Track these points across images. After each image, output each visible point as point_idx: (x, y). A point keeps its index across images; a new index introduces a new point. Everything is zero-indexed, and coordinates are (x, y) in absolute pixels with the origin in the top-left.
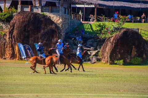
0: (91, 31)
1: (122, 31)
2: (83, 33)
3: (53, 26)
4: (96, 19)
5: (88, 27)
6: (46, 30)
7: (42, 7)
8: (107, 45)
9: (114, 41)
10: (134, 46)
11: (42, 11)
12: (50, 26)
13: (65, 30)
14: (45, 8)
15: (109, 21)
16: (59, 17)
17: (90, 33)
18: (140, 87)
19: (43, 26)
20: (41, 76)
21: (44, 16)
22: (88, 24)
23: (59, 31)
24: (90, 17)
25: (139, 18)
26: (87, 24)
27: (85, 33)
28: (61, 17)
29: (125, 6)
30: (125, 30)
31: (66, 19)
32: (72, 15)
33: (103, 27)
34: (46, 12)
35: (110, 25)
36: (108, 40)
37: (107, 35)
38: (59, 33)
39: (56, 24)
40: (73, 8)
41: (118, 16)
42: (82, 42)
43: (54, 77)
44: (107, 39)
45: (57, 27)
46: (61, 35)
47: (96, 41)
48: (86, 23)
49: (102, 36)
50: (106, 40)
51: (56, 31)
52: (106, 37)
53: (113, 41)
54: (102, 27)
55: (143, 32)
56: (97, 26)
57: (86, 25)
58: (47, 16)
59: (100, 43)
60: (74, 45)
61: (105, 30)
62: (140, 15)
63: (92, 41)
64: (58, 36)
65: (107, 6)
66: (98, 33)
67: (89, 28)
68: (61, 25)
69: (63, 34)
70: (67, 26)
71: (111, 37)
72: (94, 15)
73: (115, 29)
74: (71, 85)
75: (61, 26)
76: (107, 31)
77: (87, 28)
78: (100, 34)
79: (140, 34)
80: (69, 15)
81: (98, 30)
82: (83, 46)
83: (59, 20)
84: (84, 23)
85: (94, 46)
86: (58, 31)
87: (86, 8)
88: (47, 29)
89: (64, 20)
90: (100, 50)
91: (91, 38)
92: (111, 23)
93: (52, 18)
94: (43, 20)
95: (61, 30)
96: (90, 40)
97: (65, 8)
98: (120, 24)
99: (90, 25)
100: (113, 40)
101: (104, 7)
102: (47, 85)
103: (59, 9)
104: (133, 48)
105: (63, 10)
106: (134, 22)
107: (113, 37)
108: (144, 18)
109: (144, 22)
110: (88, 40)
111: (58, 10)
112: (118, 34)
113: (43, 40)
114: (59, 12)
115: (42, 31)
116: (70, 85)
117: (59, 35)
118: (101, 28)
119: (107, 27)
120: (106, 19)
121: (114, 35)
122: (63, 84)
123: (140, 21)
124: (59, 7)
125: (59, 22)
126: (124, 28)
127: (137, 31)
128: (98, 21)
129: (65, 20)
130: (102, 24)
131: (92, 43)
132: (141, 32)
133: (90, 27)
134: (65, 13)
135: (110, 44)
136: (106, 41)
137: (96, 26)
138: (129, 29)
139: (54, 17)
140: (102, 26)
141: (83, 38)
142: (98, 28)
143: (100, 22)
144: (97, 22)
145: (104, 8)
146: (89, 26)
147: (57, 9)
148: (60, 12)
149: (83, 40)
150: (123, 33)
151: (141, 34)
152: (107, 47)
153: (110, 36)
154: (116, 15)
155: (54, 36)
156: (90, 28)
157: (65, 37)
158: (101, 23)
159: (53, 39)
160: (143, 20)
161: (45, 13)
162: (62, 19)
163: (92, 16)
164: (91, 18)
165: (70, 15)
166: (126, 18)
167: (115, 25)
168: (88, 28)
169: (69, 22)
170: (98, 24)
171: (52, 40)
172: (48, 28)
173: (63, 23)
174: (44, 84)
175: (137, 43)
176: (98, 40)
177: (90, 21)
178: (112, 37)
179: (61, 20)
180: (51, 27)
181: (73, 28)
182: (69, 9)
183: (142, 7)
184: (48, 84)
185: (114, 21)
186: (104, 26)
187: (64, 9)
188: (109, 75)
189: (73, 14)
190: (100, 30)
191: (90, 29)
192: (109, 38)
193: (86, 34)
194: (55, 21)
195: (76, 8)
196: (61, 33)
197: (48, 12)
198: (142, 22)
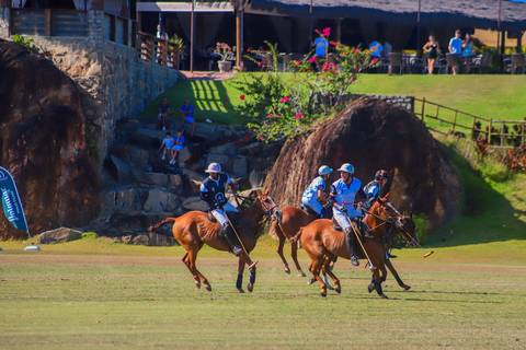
0: (223, 110)
1: (349, 109)
2: (192, 120)
3: (64, 93)
4: (242, 59)
5: (209, 92)
6: (31, 109)
7: (13, 11)
8: (289, 167)
9: (319, 152)
10: (396, 171)
11: (13, 30)
12: (52, 94)
13: (116, 109)
14: (24, 18)
15: (297, 69)
16: (84, 53)
17: (217, 118)
18: (421, 335)
19: (22, 94)
20: (14, 303)
21: (23, 51)
22: (211, 82)
23: (90, 112)
24: (217, 52)
25: (413, 54)
26: (204, 82)
27: (197, 121)
28: (95, 54)
29: (355, 7)
30: (359, 104)
31: (117, 61)
32: (143, 45)
33: (272, 92)
34: (31, 32)
35: (298, 82)
36: (291, 145)
37: (286, 127)
38: (90, 121)
39: (74, 84)
40: (145, 14)
41: (331, 49)
42: (186, 155)
43: (69, 304)
44: (288, 140)
45: (79, 94)
46: (98, 128)
47: (246, 153)
48: (201, 79)
49: (270, 132)
50: (286, 145)
51: (74, 114)
52: (286, 134)
53: (311, 150)
54: (268, 95)
55: (430, 110)
56: (246, 87)
57: (200, 87)
58: (35, 50)
59: (259, 160)
60: (154, 171)
61: (281, 105)
62: (416, 44)
63: (226, 153)
64: (84, 133)
65: (285, 6)
66: (250, 120)
67: (213, 99)
68: (95, 86)
69: (106, 125)
70: (121, 93)
71: (304, 134)
72: (232, 43)
73: (319, 100)
74: (144, 334)
75: (98, 90)
76: (289, 110)
77: (206, 99)
78: (259, 121)
79: (421, 122)
80: (130, 44)
81: (249, 106)
82: (191, 174)
83: (88, 65)
84: (194, 79)
85: (235, 170)
86: (84, 112)
87: (199, 15)
88: (38, 103)
89: (107, 67)
90: (263, 189)
91: (222, 140)
92: (303, 75)
93: (58, 59)
94: (17, 66)
95: (95, 108)
96: (221, 149)
97: (112, 18)
98: (341, 79)
99: (219, 84)
100: (315, 145)
101: (270, 10)
102: (41, 338)
103: (85, 20)
104: (395, 178)
105: (105, 23)
106: (396, 71)
107: (311, 136)
108: (433, 55)
109: (435, 71)
110: (213, 150)
111: (82, 23)
112: (334, 119)
113: (21, 152)
114: (86, 33)
115: (17, 114)
116: (136, 335)
117: (88, 130)
118: (263, 97)
119: (286, 94)
120: (280, 61)
121: (317, 124)
122: (110, 332)
123: (419, 69)
124: (85, 11)
125: (87, 74)
126: (357, 96)
127: (409, 107)
128: (251, 67)
129: (111, 64)
130: (265, 82)
131: (227, 158)
132: (425, 112)
133: (216, 93)
134: (112, 38)
135: (300, 163)
136: (283, 148)
137: (242, 89)
138: (373, 100)
139: (68, 56)
140: (269, 90)
141: (189, 139)
142: (250, 99)
143: (258, 74)
144: (246, 74)
145: (274, 13)
146: (214, 88)
147: (78, 20)
148: (92, 33)
149: (190, 150)
150: (354, 117)
151: (426, 120)
152: (291, 176)
153: (301, 128)
154: (322, 43)
155: (70, 133)
156: (217, 97)
157: (116, 137)
158: (264, 78)
159: (66, 148)
160: (431, 62)
161: (26, 38)
162: (101, 62)
163: (225, 46)
164: (220, 58)
165: (133, 45)
166: (363, 57)
167: (322, 83)
168: (210, 97)
169: (131, 75)
170: (251, 81)
171: (62, 151)
172: (42, 101)
173: (105, 80)
174: (28, 337)
175: (407, 156)
176: (252, 146)
177: (215, 68)
178: (310, 132)
179: (95, 67)
180: (57, 97)
181: (145, 101)
182: (130, 22)
183: (423, 10)
184: (43, 333)
185: (314, 68)
186: (277, 91)
187: (108, 19)
188: (301, 292)
189: (144, 40)
190: (261, 107)
191: (219, 103)
192: (295, 138)
193: (204, 121)
194: (72, 72)
195: (156, 14)
196: (98, 122)
197: (41, 33)
198: (427, 72)
